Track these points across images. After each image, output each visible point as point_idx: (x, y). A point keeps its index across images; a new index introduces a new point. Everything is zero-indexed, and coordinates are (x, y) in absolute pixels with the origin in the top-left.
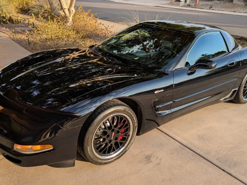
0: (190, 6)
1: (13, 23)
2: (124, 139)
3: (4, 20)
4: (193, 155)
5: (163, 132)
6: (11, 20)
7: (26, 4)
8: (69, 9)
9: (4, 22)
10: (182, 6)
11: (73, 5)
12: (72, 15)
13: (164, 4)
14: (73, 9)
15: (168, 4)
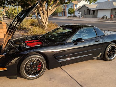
0: (108, 20)
1: (26, 29)
2: (41, 70)
3: (23, 28)
4: (71, 79)
5: (63, 70)
6: (25, 28)
7: (33, 22)
8: (45, 23)
9: (23, 29)
10: (105, 20)
11: (47, 21)
12: (47, 25)
13: (96, 20)
14: (47, 22)
15: (98, 20)
